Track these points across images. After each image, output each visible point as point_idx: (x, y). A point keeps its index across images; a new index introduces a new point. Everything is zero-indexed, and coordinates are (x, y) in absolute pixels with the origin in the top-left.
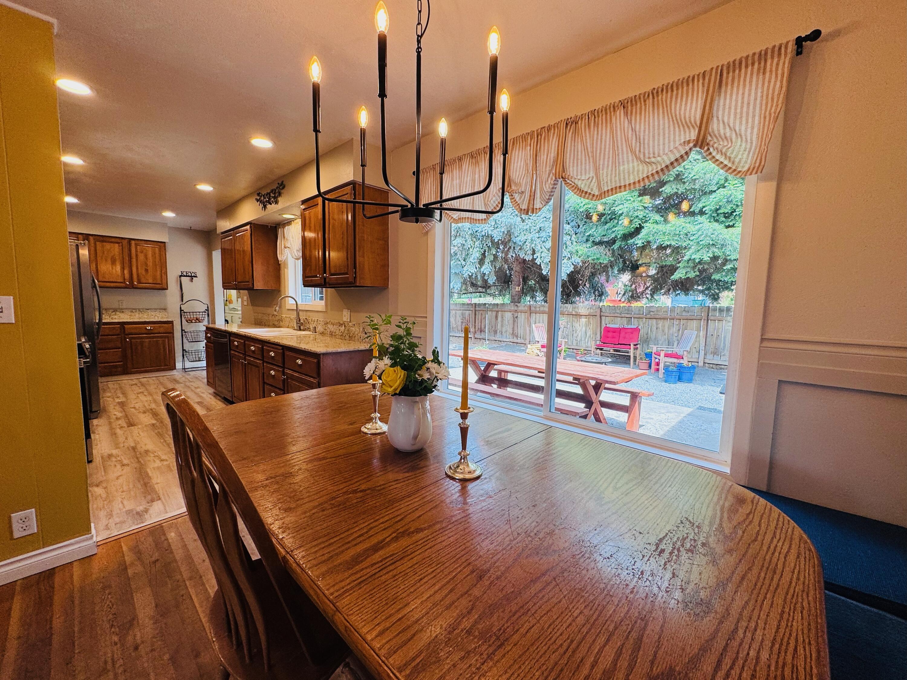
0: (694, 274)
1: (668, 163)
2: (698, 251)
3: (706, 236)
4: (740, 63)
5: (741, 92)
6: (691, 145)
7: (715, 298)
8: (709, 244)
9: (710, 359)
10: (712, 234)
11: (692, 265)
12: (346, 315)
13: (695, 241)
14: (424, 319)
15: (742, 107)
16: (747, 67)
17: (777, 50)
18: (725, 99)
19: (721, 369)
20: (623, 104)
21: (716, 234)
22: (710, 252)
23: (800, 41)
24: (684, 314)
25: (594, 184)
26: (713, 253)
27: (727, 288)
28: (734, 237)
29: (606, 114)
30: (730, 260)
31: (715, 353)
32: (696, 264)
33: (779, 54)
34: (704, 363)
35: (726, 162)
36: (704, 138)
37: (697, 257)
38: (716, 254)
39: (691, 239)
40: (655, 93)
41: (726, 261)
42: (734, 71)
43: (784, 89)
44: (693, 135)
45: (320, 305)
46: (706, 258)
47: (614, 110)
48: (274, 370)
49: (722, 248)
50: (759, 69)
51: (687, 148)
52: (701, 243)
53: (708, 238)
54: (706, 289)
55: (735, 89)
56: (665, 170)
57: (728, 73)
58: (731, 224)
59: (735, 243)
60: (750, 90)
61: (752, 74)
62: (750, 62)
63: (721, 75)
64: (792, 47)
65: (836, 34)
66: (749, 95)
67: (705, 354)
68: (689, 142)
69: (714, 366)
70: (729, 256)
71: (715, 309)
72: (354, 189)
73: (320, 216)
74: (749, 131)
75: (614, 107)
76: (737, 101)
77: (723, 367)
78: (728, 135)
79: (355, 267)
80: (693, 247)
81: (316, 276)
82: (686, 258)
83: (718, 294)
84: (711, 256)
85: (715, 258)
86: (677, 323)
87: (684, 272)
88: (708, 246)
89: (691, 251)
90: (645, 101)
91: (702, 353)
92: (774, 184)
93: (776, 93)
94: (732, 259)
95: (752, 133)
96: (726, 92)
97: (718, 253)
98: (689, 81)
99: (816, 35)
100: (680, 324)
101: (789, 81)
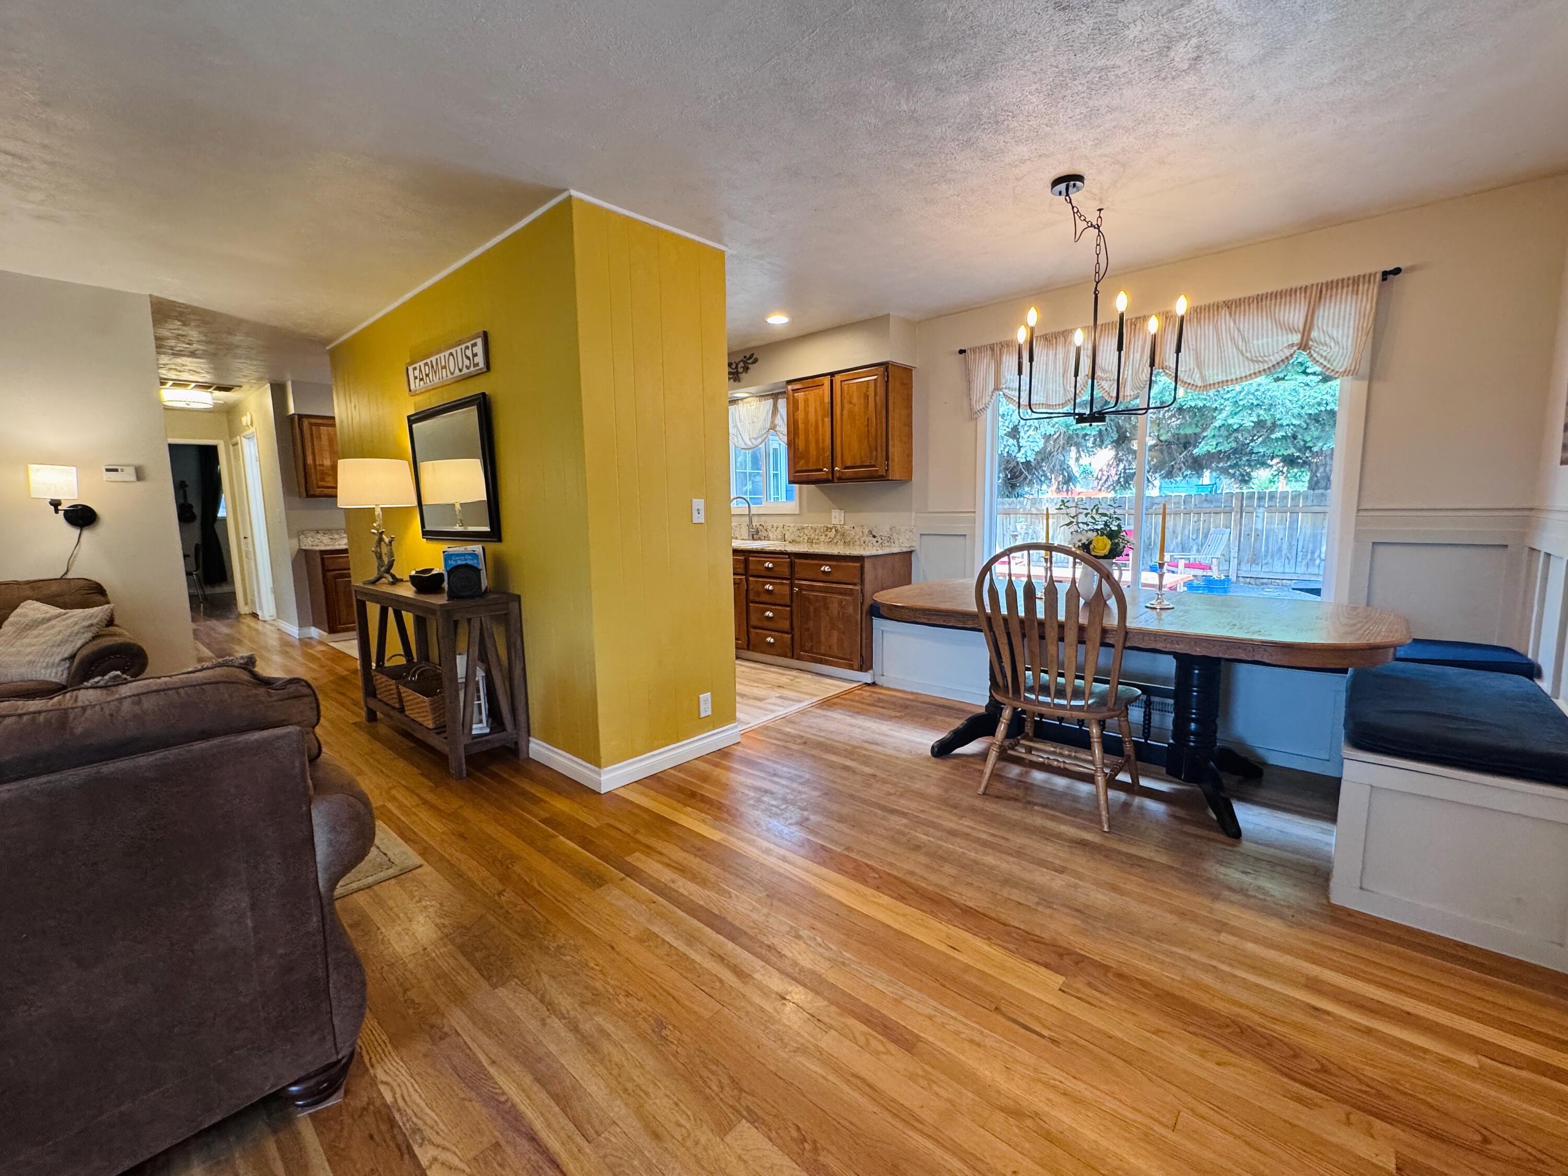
0: (1229, 446)
1: (1275, 363)
2: (1236, 414)
3: (1248, 394)
4: (1337, 284)
5: (1338, 307)
6: (1295, 348)
7: (1245, 480)
8: (1252, 404)
9: (1246, 570)
10: (1257, 390)
11: (1226, 433)
12: (837, 517)
13: (1231, 400)
14: (973, 515)
15: (1339, 319)
16: (1343, 287)
17: (1368, 278)
18: (1324, 310)
19: (1263, 584)
20: (1228, 305)
21: (1262, 390)
22: (1254, 414)
23: (1385, 275)
24: (1205, 505)
25: (1197, 376)
26: (1259, 416)
27: (1264, 464)
28: (1286, 393)
29: (1209, 311)
30: (1281, 425)
31: (1254, 561)
32: (1230, 431)
33: (1369, 281)
34: (1238, 577)
35: (1325, 363)
36: (1307, 342)
37: (1234, 421)
38: (1261, 418)
39: (1226, 396)
40: (1259, 299)
41: (1274, 426)
42: (1332, 289)
43: (1374, 310)
44: (1296, 338)
45: (792, 507)
46: (1248, 424)
47: (1218, 310)
48: (771, 584)
49: (1269, 410)
50: (1353, 291)
51: (1292, 351)
52: (1241, 403)
53: (1252, 397)
54: (1231, 467)
55: (1333, 304)
56: (1272, 369)
57: (1327, 291)
58: (1281, 375)
59: (1287, 402)
60: (1345, 307)
61: (1347, 294)
62: (1345, 283)
63: (1321, 291)
64: (1379, 277)
65: (1412, 269)
66: (1345, 311)
67: (1239, 564)
68: (1292, 345)
69: (1252, 581)
70: (1279, 420)
71: (1251, 496)
72: (887, 370)
73: (827, 399)
74: (1345, 339)
75: (1218, 307)
76: (1334, 313)
77: (1265, 581)
78: (1328, 342)
79: (887, 459)
80: (1227, 408)
81: (821, 470)
82: (1217, 424)
83: (1248, 474)
84: (1256, 420)
85: (1260, 424)
86: (1196, 519)
87: (1214, 443)
88: (1252, 407)
89: (1224, 414)
90: (1249, 304)
91: (1234, 562)
92: (1366, 383)
93: (1367, 313)
94: (1284, 424)
95: (1347, 340)
96: (1324, 306)
97: (1265, 416)
98: (1292, 292)
99: (1397, 271)
100: (1199, 520)
101: (1377, 303)
